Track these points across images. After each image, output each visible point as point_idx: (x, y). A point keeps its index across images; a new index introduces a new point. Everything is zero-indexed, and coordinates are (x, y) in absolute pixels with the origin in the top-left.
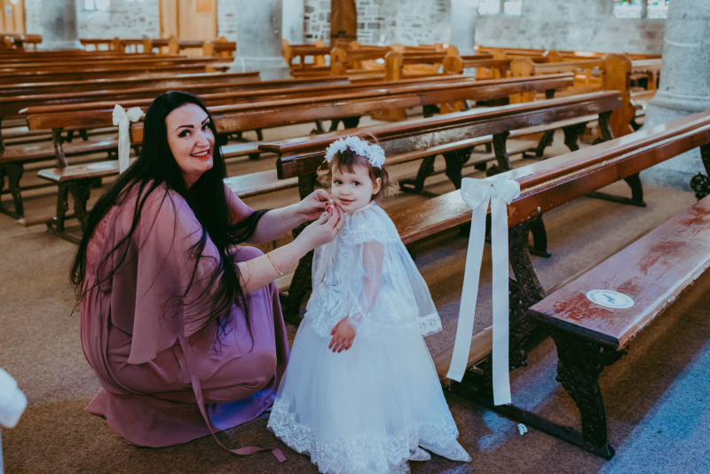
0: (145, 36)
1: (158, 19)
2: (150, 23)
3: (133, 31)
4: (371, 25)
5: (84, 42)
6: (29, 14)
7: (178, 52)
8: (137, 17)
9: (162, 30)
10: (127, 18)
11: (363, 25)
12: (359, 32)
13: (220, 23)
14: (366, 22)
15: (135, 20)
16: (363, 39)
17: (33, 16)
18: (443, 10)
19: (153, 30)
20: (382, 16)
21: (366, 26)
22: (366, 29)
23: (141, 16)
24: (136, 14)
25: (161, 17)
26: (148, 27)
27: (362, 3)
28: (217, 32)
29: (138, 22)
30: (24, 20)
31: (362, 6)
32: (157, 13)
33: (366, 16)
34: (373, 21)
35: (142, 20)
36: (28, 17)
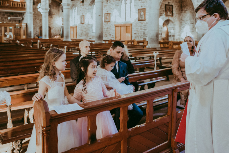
0: (111, 39)
1: (115, 35)
2: (113, 36)
3: (107, 38)
4: (172, 36)
5: (104, 41)
6: (78, 33)
7: (127, 43)
8: (109, 34)
9: (116, 38)
10: (106, 34)
11: (170, 36)
12: (169, 38)
13: (132, 36)
14: (171, 35)
15: (108, 35)
16: (170, 40)
17: (79, 34)
18: (193, 31)
19: (113, 37)
20: (175, 33)
21: (171, 36)
22: (171, 37)
23: (110, 34)
24: (108, 33)
25: (116, 34)
26: (112, 37)
27: (170, 30)
28: (132, 38)
29: (109, 36)
30: (76, 35)
31: (170, 31)
32: (115, 33)
33: (171, 33)
34: (173, 35)
35: (110, 35)
36: (77, 34)
